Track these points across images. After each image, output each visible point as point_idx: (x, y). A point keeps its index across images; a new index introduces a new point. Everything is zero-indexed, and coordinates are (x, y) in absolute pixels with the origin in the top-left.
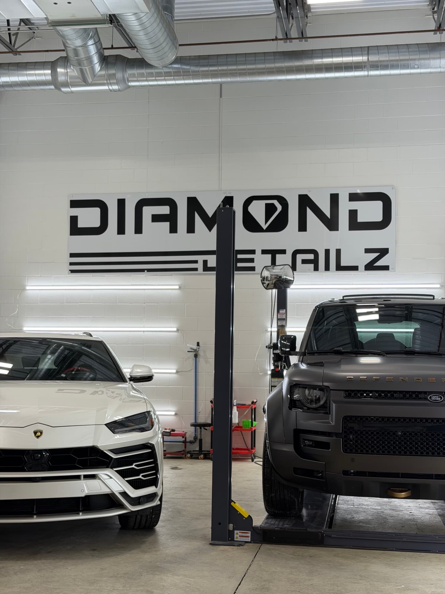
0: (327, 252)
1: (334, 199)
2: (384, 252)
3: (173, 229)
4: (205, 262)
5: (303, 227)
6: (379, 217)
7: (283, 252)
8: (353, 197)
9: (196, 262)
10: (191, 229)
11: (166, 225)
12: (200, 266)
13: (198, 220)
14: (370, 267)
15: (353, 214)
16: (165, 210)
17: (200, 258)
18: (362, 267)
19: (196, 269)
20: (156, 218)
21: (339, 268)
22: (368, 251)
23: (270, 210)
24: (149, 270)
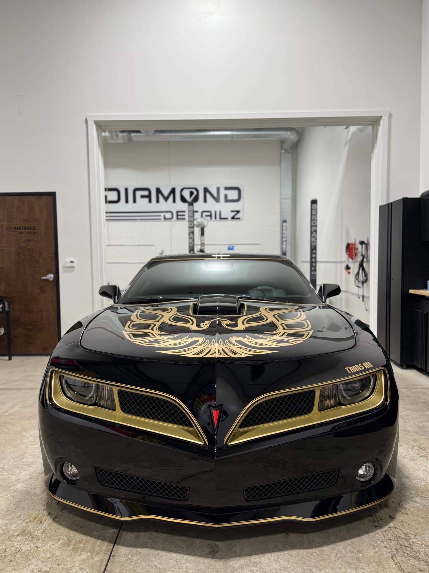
0: (216, 212)
1: (218, 189)
2: (238, 212)
3: (150, 201)
4: (164, 216)
5: (205, 201)
6: (236, 197)
7: (197, 212)
8: (227, 188)
9: (160, 216)
10: (158, 201)
11: (147, 200)
12: (162, 218)
13: (161, 198)
14: (233, 218)
15: (226, 196)
16: (146, 193)
17: (162, 214)
18: (230, 218)
19: (160, 219)
20: (142, 197)
21: (220, 218)
22: (232, 211)
23: (192, 193)
24: (141, 219)
